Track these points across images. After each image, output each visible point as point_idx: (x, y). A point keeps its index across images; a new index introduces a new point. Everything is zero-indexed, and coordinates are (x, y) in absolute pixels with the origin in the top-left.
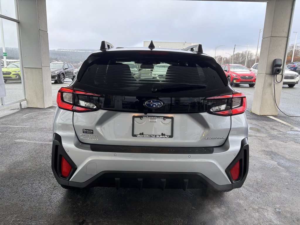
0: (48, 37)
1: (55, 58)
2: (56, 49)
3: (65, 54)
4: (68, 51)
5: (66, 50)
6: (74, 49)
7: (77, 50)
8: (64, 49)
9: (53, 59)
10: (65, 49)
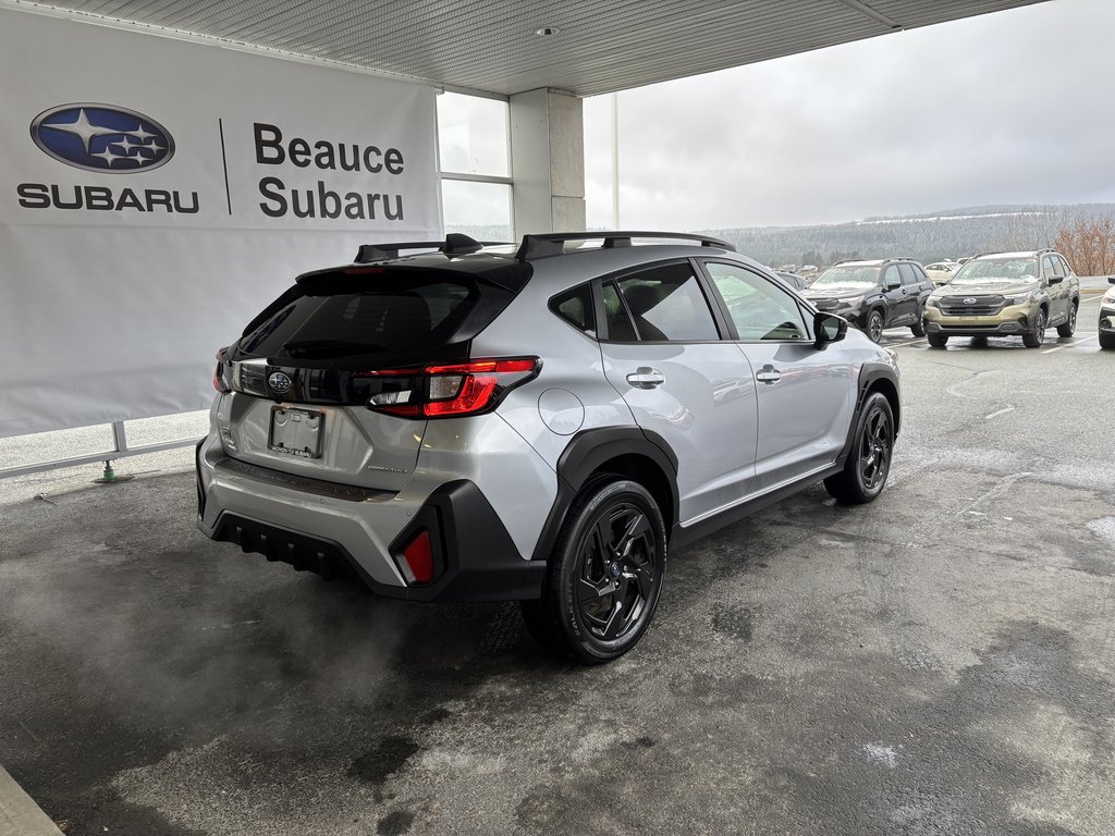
0: (584, 213)
1: (851, 251)
2: (859, 221)
3: (891, 233)
4: (903, 221)
5: (895, 218)
6: (929, 213)
7: (939, 215)
8: (889, 215)
9: (844, 255)
10: (892, 216)
